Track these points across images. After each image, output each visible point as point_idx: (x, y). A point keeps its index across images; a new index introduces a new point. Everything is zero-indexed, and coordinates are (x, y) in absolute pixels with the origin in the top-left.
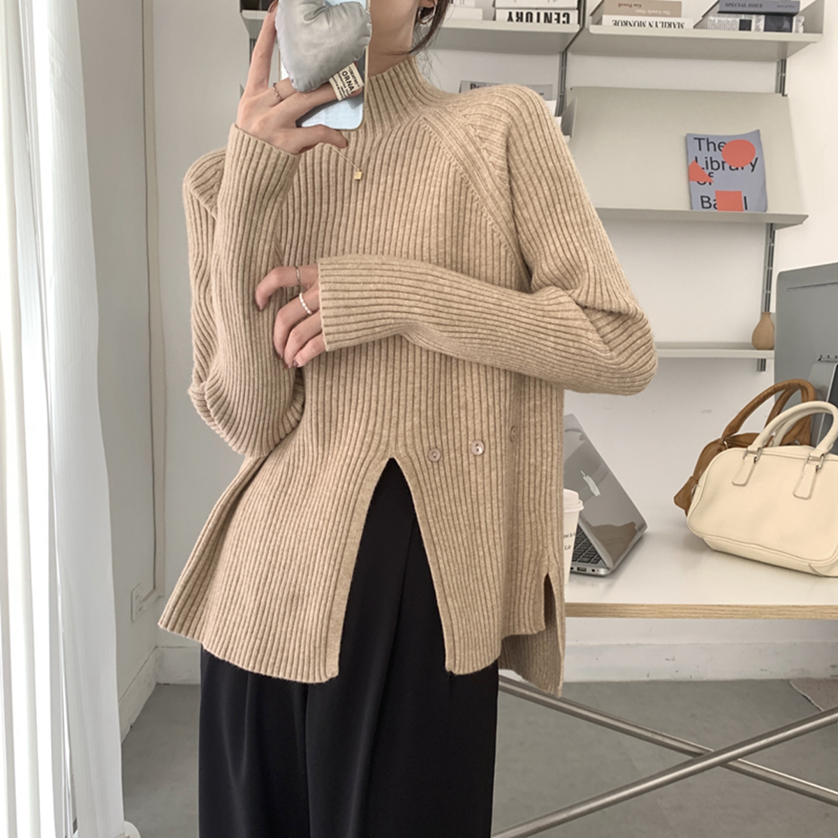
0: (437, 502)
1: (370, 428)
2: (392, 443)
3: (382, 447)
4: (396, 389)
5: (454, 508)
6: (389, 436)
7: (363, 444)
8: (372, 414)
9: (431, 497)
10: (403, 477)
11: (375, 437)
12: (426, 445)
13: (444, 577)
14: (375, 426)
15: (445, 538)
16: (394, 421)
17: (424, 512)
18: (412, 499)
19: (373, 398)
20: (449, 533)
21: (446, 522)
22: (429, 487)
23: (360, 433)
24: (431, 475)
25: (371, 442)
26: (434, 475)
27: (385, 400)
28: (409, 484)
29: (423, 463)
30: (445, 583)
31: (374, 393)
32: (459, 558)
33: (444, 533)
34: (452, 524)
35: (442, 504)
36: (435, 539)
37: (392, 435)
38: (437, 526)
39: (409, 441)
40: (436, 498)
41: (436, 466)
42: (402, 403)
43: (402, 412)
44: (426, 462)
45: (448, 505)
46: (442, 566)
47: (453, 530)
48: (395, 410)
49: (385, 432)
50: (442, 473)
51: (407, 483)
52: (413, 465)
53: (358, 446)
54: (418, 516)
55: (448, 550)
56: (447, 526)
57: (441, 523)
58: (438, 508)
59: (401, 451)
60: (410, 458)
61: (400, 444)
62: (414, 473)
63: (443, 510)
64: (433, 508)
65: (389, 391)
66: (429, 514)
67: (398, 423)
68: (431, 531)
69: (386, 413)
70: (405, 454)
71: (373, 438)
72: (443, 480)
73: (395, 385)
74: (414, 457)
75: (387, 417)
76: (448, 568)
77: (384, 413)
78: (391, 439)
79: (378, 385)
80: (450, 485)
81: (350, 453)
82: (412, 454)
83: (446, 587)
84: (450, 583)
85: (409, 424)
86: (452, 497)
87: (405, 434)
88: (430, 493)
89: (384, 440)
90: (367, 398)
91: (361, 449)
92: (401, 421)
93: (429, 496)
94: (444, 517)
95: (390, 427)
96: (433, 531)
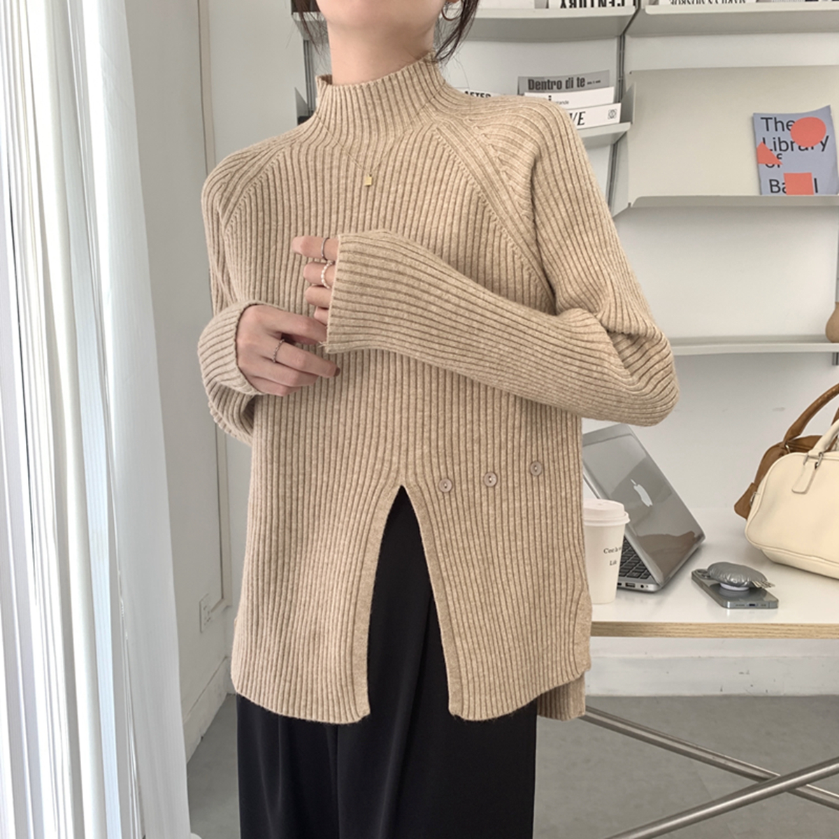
0: (448, 536)
1: (380, 454)
2: (403, 471)
3: (393, 474)
4: (405, 415)
5: (465, 541)
6: (399, 463)
7: (373, 472)
8: (382, 441)
9: (441, 530)
10: (411, 507)
11: (385, 464)
12: (436, 474)
13: (453, 615)
14: (384, 452)
15: (456, 573)
16: (404, 448)
17: (432, 546)
18: (419, 532)
19: (383, 424)
20: (460, 568)
21: (457, 556)
22: (439, 519)
23: (370, 461)
24: (442, 506)
25: (382, 469)
26: (445, 506)
27: (394, 426)
28: (417, 515)
29: (433, 494)
30: (454, 622)
31: (383, 418)
32: (471, 596)
33: (454, 568)
34: (463, 559)
35: (453, 537)
36: (445, 574)
37: (403, 462)
38: (447, 560)
39: (419, 470)
40: (447, 530)
41: (447, 497)
42: (411, 430)
43: (411, 439)
44: (436, 492)
45: (459, 538)
46: (451, 603)
47: (464, 565)
48: (404, 437)
49: (395, 459)
50: (454, 505)
51: (414, 514)
52: (423, 495)
53: (369, 474)
54: (425, 549)
55: (459, 587)
56: (458, 561)
57: (452, 558)
58: (449, 541)
59: (411, 480)
60: (420, 488)
61: (410, 472)
62: (423, 504)
63: (454, 544)
64: (443, 542)
65: (397, 417)
66: (439, 548)
67: (407, 450)
68: (440, 566)
69: (395, 440)
70: (415, 484)
71: (383, 464)
72: (455, 512)
73: (404, 411)
74: (424, 487)
75: (396, 443)
76: (457, 606)
77: (393, 439)
78: (401, 466)
79: (387, 410)
80: (462, 518)
81: (360, 482)
82: (422, 484)
83: (455, 627)
84: (460, 621)
85: (418, 452)
86: (463, 530)
87: (415, 462)
88: (440, 525)
89: (394, 467)
90: (376, 424)
91: (372, 477)
92: (411, 449)
93: (438, 528)
94: (455, 551)
95: (400, 454)
96: (443, 566)
